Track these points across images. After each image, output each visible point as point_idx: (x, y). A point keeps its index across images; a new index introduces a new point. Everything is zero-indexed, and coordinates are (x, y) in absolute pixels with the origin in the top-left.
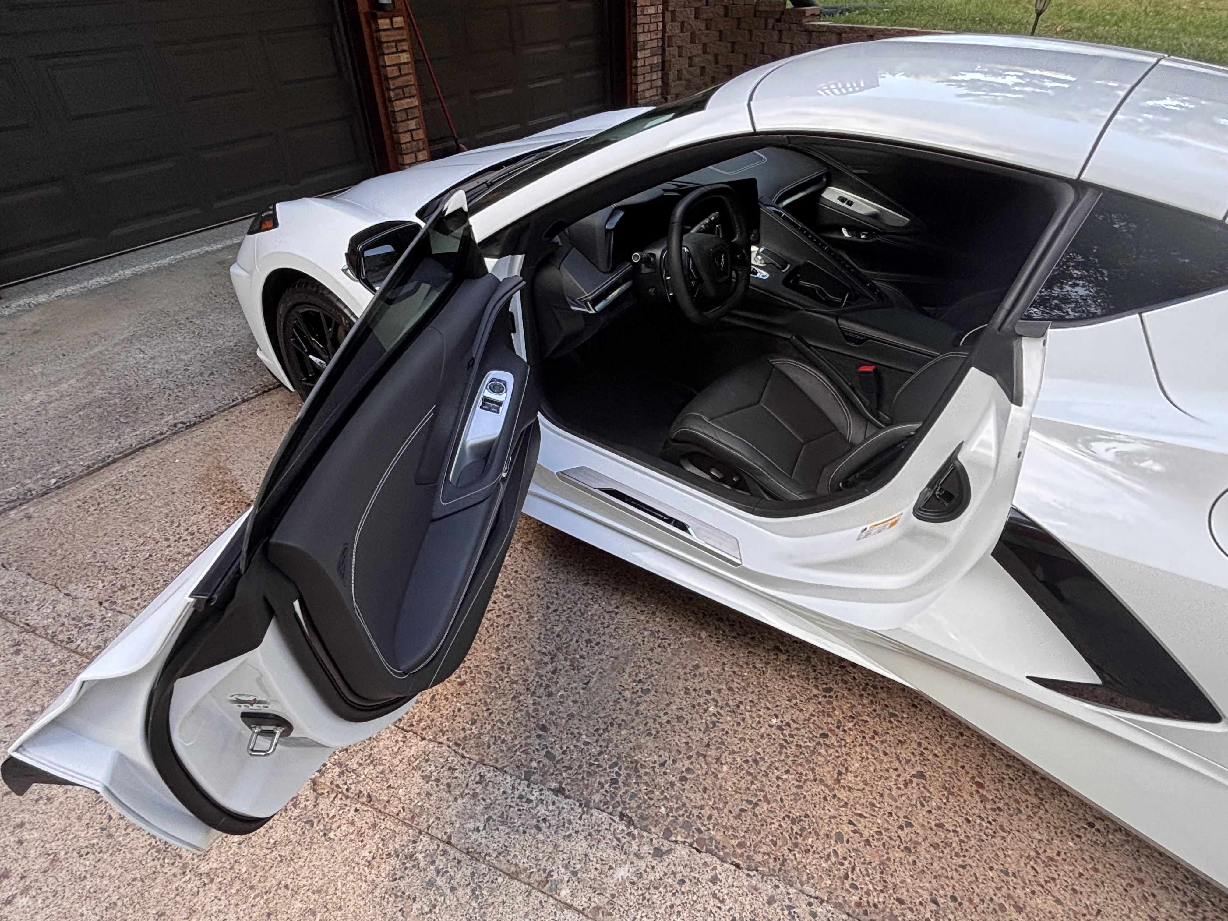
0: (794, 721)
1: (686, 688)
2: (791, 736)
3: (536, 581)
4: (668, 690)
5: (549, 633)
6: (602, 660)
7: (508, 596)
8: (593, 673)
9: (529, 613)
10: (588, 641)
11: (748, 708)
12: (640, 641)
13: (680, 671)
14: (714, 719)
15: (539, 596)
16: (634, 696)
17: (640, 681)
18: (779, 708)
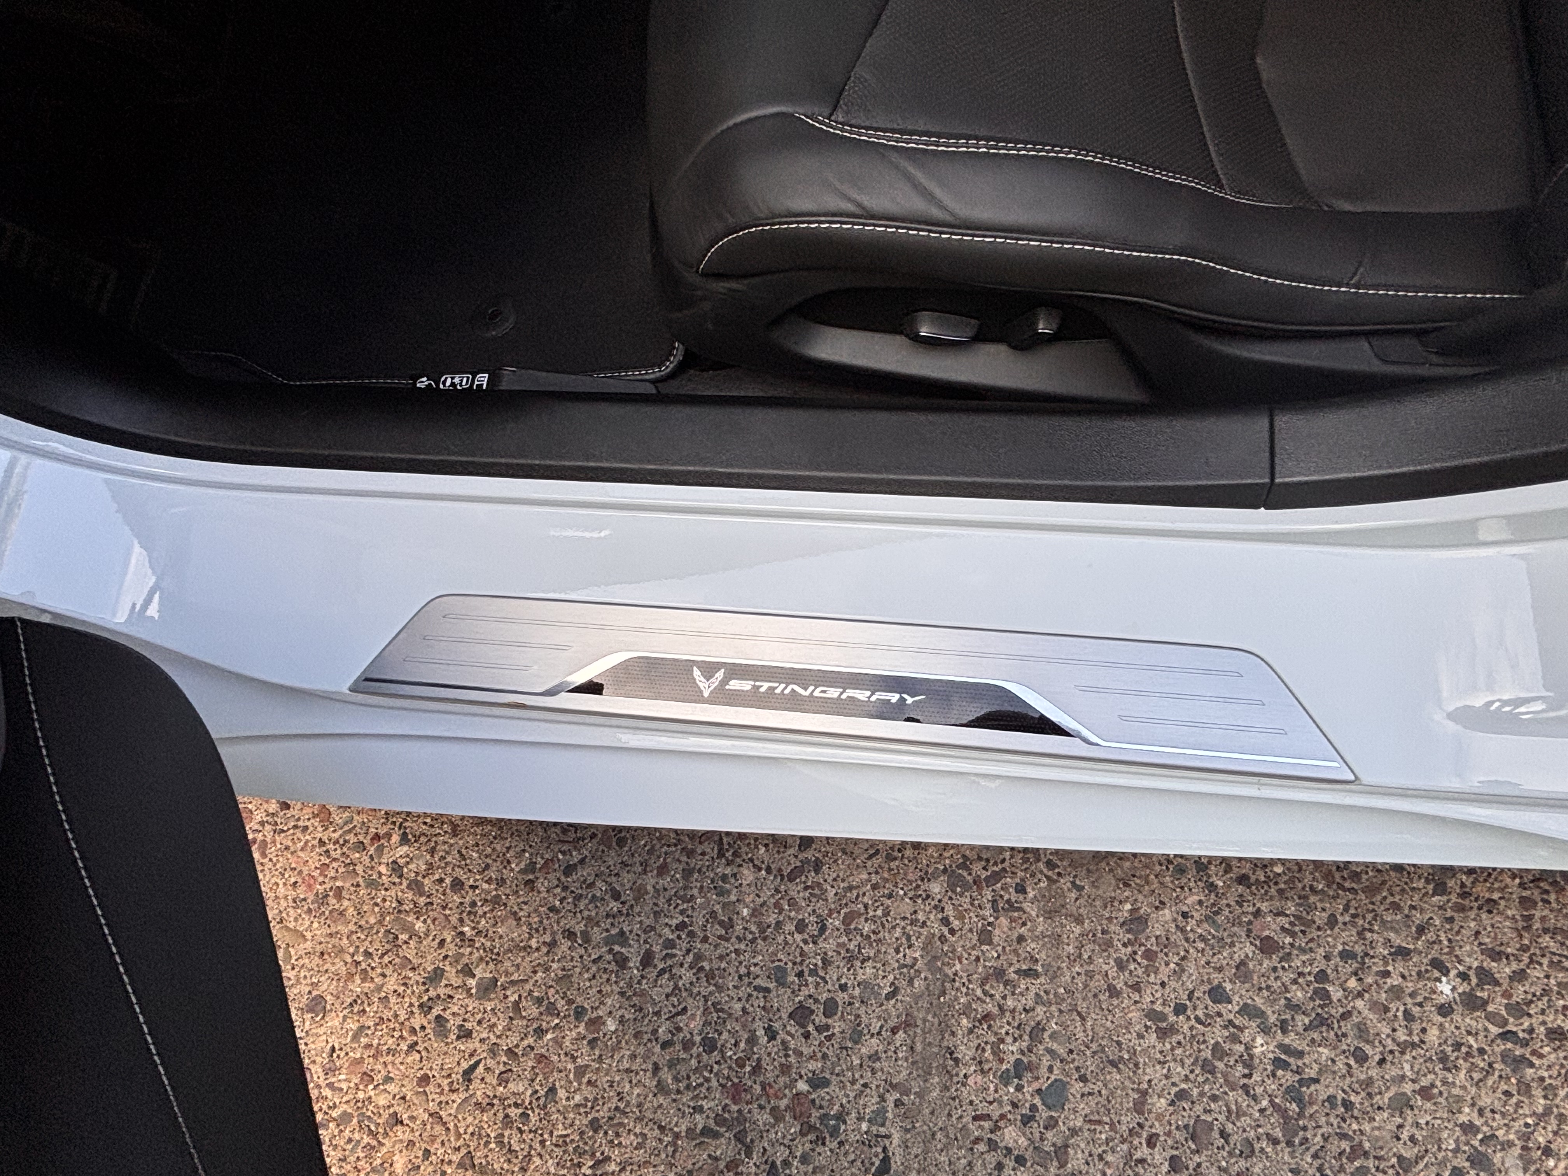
0: (1496, 955)
1: (1153, 1015)
2: (1518, 1010)
3: (530, 884)
4: (1112, 1052)
5: (677, 1051)
6: (875, 1057)
7: (488, 988)
8: (879, 1118)
9: (580, 1013)
10: (801, 1014)
11: (1352, 983)
12: (936, 927)
13: (1104, 964)
14: (1288, 1078)
15: (570, 935)
16: (1036, 1129)
17: (1020, 1069)
18: (1430, 936)
